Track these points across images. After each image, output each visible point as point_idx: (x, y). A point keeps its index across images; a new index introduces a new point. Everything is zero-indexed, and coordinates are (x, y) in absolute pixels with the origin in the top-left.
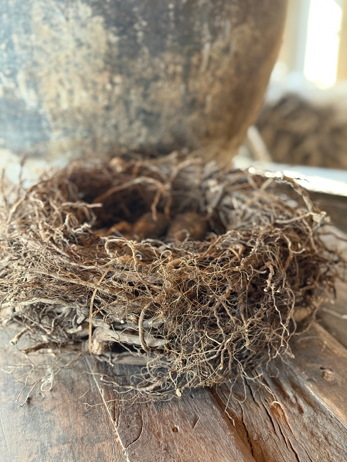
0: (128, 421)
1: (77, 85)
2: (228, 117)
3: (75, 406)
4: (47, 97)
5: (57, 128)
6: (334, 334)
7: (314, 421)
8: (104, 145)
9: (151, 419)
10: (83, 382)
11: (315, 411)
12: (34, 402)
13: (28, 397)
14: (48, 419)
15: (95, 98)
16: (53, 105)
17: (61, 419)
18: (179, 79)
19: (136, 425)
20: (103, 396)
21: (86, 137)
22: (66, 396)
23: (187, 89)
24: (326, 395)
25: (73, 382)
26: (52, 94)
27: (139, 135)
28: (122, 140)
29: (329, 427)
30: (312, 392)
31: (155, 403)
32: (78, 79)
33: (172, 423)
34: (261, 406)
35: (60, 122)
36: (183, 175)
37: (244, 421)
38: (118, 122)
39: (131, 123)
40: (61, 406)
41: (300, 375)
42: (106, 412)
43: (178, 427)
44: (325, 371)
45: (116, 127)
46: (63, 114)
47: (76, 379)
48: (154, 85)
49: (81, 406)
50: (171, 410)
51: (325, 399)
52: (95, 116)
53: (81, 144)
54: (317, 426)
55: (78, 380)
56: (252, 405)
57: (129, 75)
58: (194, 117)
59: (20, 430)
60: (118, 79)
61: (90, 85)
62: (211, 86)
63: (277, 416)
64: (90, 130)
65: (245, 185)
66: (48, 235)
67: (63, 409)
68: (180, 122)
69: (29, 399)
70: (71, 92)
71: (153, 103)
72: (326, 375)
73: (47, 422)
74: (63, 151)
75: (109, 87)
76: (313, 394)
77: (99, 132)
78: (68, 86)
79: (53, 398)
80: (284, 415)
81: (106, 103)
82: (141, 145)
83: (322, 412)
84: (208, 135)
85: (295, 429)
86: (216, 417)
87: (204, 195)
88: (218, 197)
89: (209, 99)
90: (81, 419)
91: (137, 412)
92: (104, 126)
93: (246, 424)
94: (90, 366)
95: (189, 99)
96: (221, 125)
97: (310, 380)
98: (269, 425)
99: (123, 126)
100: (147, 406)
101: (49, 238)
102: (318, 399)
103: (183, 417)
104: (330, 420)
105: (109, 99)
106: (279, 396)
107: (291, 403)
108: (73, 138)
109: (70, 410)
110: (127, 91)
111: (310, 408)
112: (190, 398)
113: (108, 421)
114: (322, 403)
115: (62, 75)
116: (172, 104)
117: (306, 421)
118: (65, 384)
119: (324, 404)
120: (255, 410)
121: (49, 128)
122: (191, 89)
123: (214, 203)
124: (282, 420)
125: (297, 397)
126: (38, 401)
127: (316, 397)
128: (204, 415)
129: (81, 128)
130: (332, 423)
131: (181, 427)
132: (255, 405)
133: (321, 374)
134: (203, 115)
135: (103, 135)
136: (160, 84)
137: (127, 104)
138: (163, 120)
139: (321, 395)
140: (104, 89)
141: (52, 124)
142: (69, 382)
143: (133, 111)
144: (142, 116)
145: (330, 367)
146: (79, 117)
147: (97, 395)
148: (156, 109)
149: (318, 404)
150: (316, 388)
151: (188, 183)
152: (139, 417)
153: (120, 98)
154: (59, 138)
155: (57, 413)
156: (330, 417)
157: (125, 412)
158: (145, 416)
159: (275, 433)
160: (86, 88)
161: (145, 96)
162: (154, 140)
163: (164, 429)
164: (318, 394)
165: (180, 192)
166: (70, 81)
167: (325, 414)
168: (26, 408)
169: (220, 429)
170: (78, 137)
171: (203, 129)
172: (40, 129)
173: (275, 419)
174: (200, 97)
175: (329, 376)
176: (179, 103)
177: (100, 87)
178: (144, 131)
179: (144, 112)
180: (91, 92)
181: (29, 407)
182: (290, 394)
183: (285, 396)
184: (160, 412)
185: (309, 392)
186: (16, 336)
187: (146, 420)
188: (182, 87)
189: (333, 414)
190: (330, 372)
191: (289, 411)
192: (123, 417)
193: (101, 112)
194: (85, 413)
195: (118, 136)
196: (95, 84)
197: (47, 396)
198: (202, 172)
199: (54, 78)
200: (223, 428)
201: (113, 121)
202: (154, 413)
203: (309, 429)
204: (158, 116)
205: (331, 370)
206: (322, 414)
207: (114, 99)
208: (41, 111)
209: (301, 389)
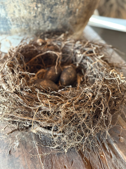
0: (47, 163)
1: (22, 8)
2: (85, 16)
3: (27, 155)
4: (9, 12)
5: (14, 24)
6: (124, 118)
7: (116, 162)
8: (34, 30)
9: (56, 162)
10: (30, 143)
11: (116, 157)
12: (12, 153)
13: (9, 150)
14: (17, 162)
15: (30, 13)
16: (12, 15)
17: (22, 162)
18: (65, 4)
19: (50, 165)
20: (37, 150)
21: (26, 28)
22: (24, 150)
23: (68, 8)
24: (121, 149)
25: (26, 143)
26: (12, 11)
27: (48, 26)
28: (41, 29)
29: (121, 165)
30: (115, 147)
31: (57, 154)
32: (23, 5)
33: (64, 164)
34: (96, 154)
35: (15, 22)
36: (67, 46)
37: (90, 162)
38: (39, 22)
39: (45, 22)
40: (22, 155)
41: (111, 139)
42: (39, 158)
43: (66, 166)
44: (120, 137)
45: (39, 24)
46: (16, 19)
47: (27, 141)
48: (54, 7)
49: (29, 155)
50: (63, 157)
51: (120, 151)
52: (30, 20)
53: (24, 30)
54: (117, 165)
55: (28, 142)
56: (93, 154)
57: (44, 4)
58: (71, 18)
59: (7, 166)
60: (39, 5)
61: (27, 8)
62: (79, 5)
63: (102, 159)
64: (28, 25)
65: (92, 54)
66: (14, 88)
67: (23, 157)
68: (65, 20)
69: (10, 151)
70: (20, 10)
71: (54, 14)
72: (121, 139)
73: (17, 163)
74: (17, 33)
75: (36, 8)
76: (116, 148)
77: (32, 26)
78: (18, 8)
79: (19, 151)
80: (105, 159)
81: (34, 15)
82: (49, 30)
83: (119, 157)
84: (76, 23)
85: (109, 165)
86: (80, 161)
87: (75, 56)
88: (81, 59)
89: (77, 10)
90: (30, 162)
91: (51, 158)
92: (34, 23)
93: (91, 163)
94: (32, 135)
95: (69, 11)
96: (82, 19)
97: (115, 142)
98: (100, 164)
99: (42, 23)
100: (54, 155)
101: (14, 89)
102: (118, 151)
103: (68, 161)
104: (122, 162)
105: (36, 13)
106: (103, 149)
107: (108, 153)
108: (21, 28)
109: (26, 157)
110: (44, 10)
111: (115, 155)
112: (70, 151)
113: (40, 162)
114: (119, 153)
115: (16, 4)
116: (62, 13)
117: (113, 162)
118: (23, 144)
119: (120, 154)
120: (94, 157)
121: (11, 24)
122: (70, 7)
123: (79, 62)
124: (104, 161)
125: (110, 149)
126: (13, 152)
127: (117, 150)
128: (76, 159)
129: (24, 24)
130: (123, 163)
131: (67, 165)
132: (94, 154)
133: (119, 139)
134: (75, 16)
135: (33, 27)
136: (57, 6)
137: (43, 15)
138: (58, 20)
139: (119, 149)
140: (34, 9)
141: (12, 23)
142: (24, 143)
143: (46, 18)
144: (49, 19)
145: (122, 136)
146: (23, 20)
147: (35, 150)
148: (55, 16)
149: (117, 153)
150: (117, 146)
151: (68, 51)
152: (51, 161)
153: (40, 13)
154: (15, 28)
155: (21, 158)
156: (122, 160)
157: (46, 158)
158: (53, 160)
159: (102, 168)
160: (26, 9)
161: (51, 11)
162: (54, 28)
163: (61, 167)
164: (118, 149)
165: (65, 54)
166: (19, 6)
167: (120, 158)
168: (9, 156)
169: (82, 167)
170: (23, 28)
171: (74, 22)
172: (7, 24)
173: (102, 161)
174: (74, 10)
175: (122, 140)
176: (65, 13)
177: (32, 8)
178: (50, 25)
179: (51, 17)
180: (28, 10)
181: (10, 155)
182: (107, 148)
183: (105, 149)
184: (59, 158)
185: (114, 147)
186: (4, 128)
187: (54, 163)
188: (67, 7)
189: (123, 159)
190: (122, 138)
191: (107, 157)
192: (45, 161)
193: (32, 18)
194: (31, 159)
195: (40, 27)
196: (30, 7)
197: (17, 150)
198: (74, 46)
199: (12, 4)
200: (83, 166)
201: (38, 22)
202: (57, 159)
203: (114, 166)
204: (57, 19)
205: (122, 137)
206: (119, 158)
207: (38, 13)
208: (7, 18)
209: (111, 145)
